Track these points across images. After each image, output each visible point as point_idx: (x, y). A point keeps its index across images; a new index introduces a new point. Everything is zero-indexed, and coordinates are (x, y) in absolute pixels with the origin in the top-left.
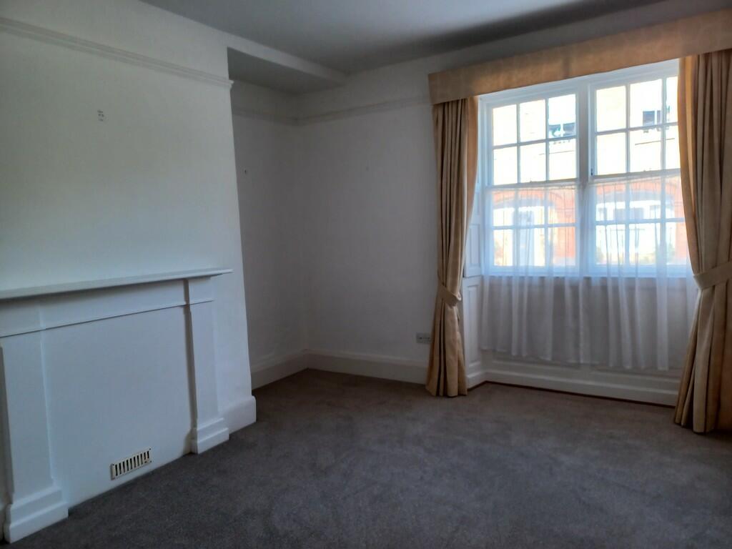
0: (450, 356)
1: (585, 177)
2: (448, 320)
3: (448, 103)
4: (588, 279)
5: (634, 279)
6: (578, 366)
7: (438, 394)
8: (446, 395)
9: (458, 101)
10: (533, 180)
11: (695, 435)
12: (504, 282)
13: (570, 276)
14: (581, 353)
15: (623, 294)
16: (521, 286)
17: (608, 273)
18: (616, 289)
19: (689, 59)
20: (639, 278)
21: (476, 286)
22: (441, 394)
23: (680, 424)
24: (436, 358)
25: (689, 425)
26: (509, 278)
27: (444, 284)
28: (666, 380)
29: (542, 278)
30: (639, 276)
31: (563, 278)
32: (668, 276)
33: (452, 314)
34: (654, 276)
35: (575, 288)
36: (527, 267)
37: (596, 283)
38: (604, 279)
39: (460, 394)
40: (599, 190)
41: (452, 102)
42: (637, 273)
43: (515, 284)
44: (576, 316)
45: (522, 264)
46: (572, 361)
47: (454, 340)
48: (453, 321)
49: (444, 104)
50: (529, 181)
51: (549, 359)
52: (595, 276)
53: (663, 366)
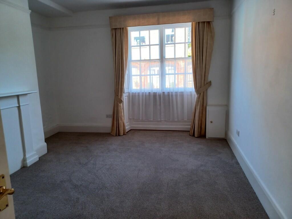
0: (120, 121)
1: (162, 58)
2: (119, 108)
3: (117, 28)
4: (164, 93)
5: (177, 92)
6: (161, 121)
7: (116, 135)
8: (119, 135)
9: (121, 28)
10: (145, 59)
11: (195, 138)
12: (137, 94)
13: (158, 92)
14: (162, 117)
15: (174, 97)
16: (143, 96)
17: (170, 91)
18: (172, 95)
19: (194, 23)
20: (179, 92)
21: (127, 96)
22: (117, 135)
23: (191, 135)
24: (115, 122)
25: (194, 135)
26: (139, 93)
27: (118, 96)
28: (187, 123)
29: (149, 93)
30: (179, 91)
31: (156, 92)
32: (187, 91)
33: (121, 106)
34: (183, 91)
35: (160, 96)
36: (144, 89)
37: (166, 94)
38: (169, 93)
39: (124, 135)
40: (166, 63)
41: (118, 28)
42: (178, 90)
43: (141, 94)
44: (160, 105)
45: (143, 88)
46: (159, 120)
47: (122, 115)
48: (121, 109)
49: (115, 29)
50: (144, 59)
51: (152, 120)
52: (166, 91)
53: (186, 119)
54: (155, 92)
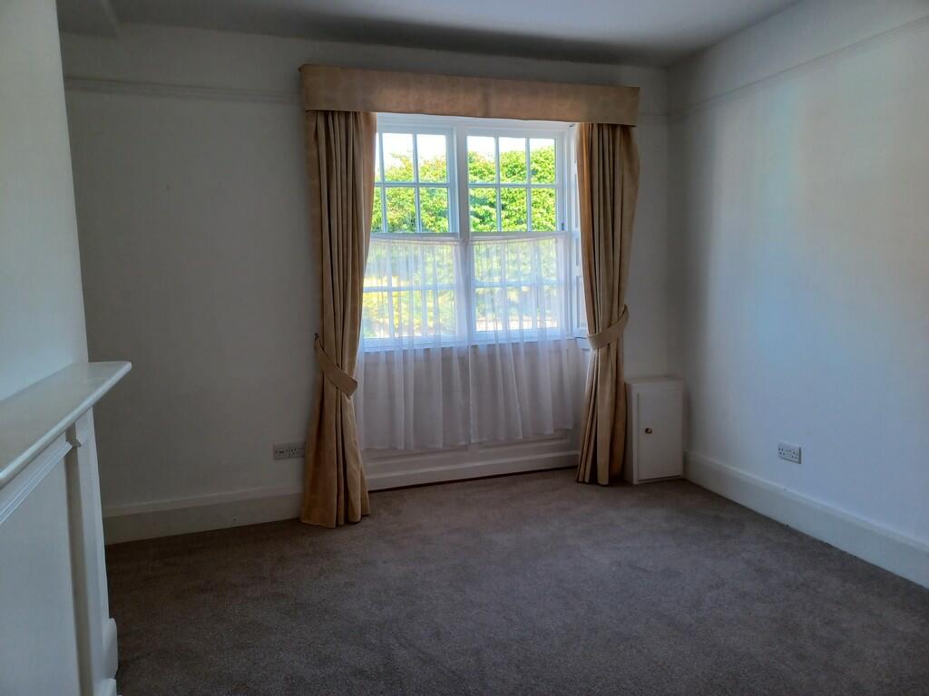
3: (333, 112)
4: (475, 347)
6: (468, 447)
7: (337, 525)
13: (458, 345)
14: (472, 431)
17: (497, 340)
18: (503, 355)
23: (584, 482)
25: (594, 480)
26: (389, 354)
27: (341, 366)
29: (427, 350)
30: (524, 341)
31: (451, 348)
35: (461, 358)
38: (491, 347)
39: (363, 517)
40: (479, 248)
41: (339, 112)
44: (466, 391)
46: (463, 443)
49: (326, 113)
51: (440, 446)
52: (481, 343)
53: (549, 431)
54: (448, 346)
